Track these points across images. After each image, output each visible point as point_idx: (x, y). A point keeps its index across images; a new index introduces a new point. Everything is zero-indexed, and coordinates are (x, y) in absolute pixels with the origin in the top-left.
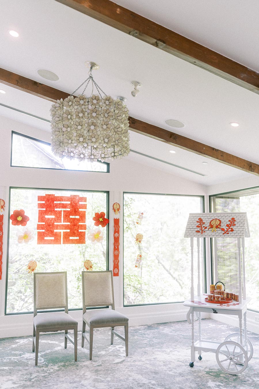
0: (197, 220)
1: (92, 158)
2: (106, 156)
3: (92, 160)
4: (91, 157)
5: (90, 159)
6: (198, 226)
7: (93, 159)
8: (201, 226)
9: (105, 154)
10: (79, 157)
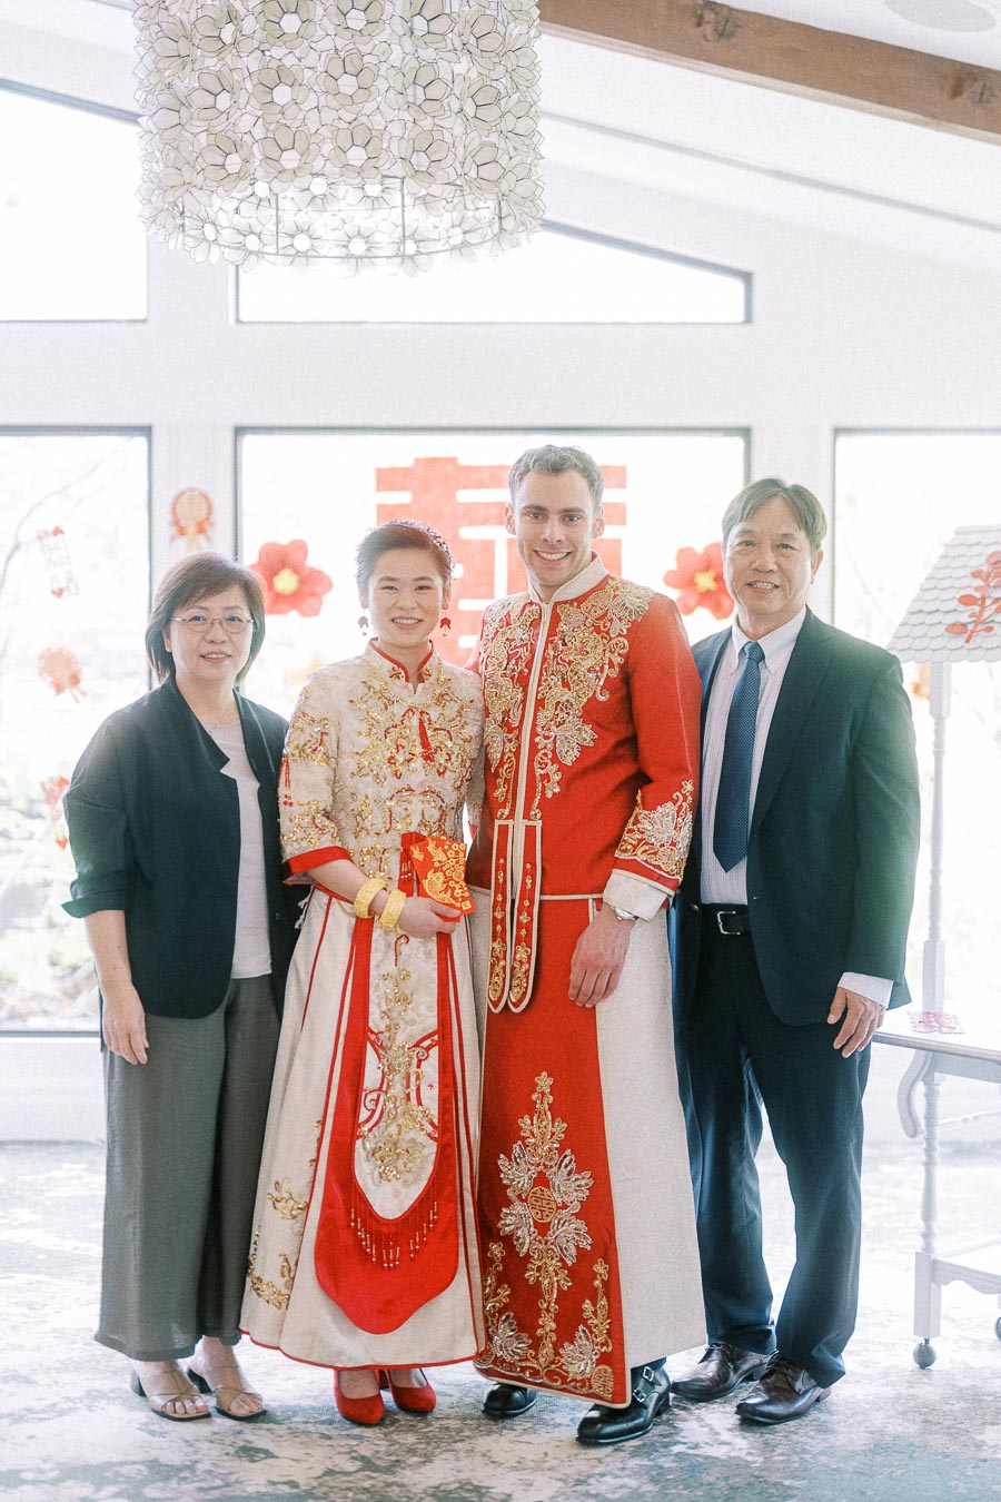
0: (980, 563)
1: (407, 253)
2: (472, 238)
3: (408, 262)
4: (401, 249)
5: (398, 260)
6: (967, 600)
7: (411, 257)
8: (983, 599)
9: (466, 226)
10: (343, 252)
